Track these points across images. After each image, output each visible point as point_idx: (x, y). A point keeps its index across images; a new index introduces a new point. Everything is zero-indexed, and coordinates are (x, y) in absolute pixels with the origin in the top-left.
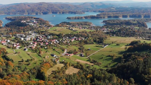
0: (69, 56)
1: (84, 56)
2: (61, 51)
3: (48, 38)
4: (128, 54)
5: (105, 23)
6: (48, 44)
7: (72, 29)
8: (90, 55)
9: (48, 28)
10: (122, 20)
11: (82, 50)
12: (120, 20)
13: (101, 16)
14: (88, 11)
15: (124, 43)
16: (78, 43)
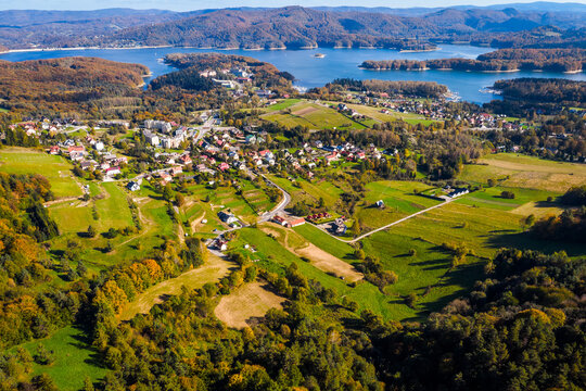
0: (286, 226)
1: (346, 231)
2: (266, 199)
3: (248, 142)
4: (520, 254)
5: (499, 92)
6: (228, 167)
7: (350, 112)
8: (370, 230)
9: (268, 103)
10: (573, 82)
11: (350, 203)
12: (567, 82)
13: (493, 62)
14: (449, 42)
15: (537, 190)
16: (353, 171)
